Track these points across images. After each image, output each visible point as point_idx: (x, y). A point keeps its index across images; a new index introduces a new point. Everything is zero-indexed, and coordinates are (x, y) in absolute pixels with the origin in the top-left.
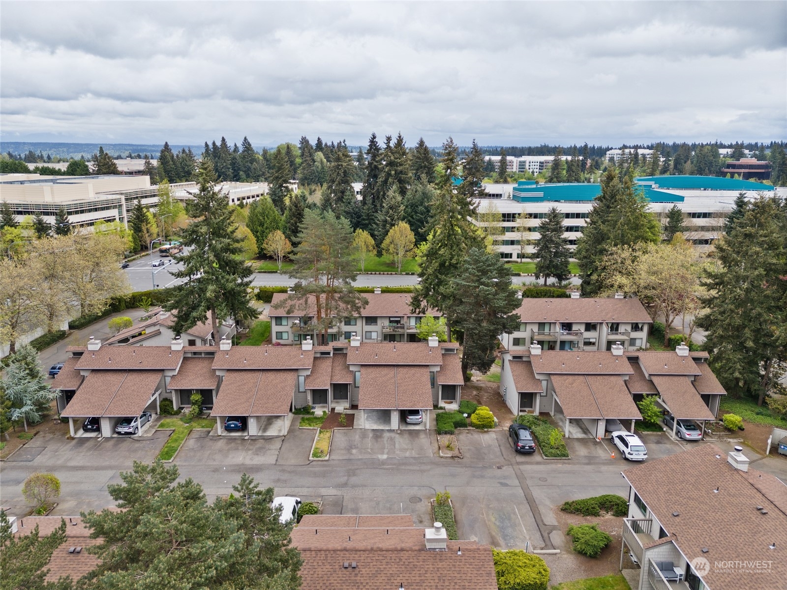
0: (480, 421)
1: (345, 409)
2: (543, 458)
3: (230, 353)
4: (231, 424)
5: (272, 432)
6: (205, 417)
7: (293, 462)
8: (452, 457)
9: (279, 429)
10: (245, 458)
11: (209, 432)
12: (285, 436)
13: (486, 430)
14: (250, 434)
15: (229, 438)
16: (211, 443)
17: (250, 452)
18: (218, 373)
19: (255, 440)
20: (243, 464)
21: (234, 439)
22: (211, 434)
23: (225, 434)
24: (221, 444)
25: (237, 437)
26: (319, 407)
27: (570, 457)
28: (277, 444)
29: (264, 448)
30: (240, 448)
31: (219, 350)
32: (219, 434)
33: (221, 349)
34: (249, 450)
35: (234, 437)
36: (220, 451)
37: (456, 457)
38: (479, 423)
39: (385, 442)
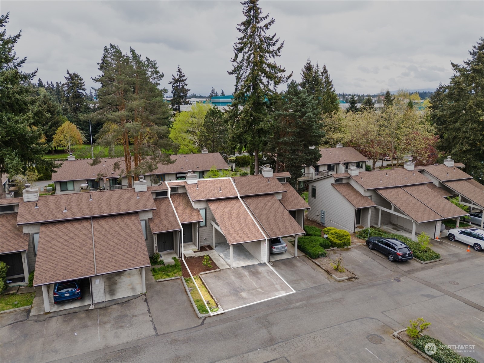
0: (340, 240)
1: (195, 252)
2: (422, 263)
3: (38, 204)
4: (65, 293)
5: (122, 293)
6: (15, 292)
7: (178, 325)
8: (349, 279)
9: (130, 287)
10: (104, 336)
11: (29, 311)
12: (145, 294)
13: (346, 247)
14: (95, 301)
15: (64, 313)
16: (37, 327)
17: (108, 326)
18: (26, 230)
19: (105, 308)
20: (107, 347)
21: (73, 314)
22: (32, 313)
23: (55, 308)
24: (55, 324)
25: (77, 310)
26: (164, 255)
27: (441, 258)
28: (141, 307)
29: (126, 316)
30: (89, 323)
31: (23, 202)
32: (47, 311)
33: (25, 200)
34: (105, 323)
35: (72, 311)
36: (59, 335)
37: (351, 278)
38: (340, 242)
39: (268, 277)
